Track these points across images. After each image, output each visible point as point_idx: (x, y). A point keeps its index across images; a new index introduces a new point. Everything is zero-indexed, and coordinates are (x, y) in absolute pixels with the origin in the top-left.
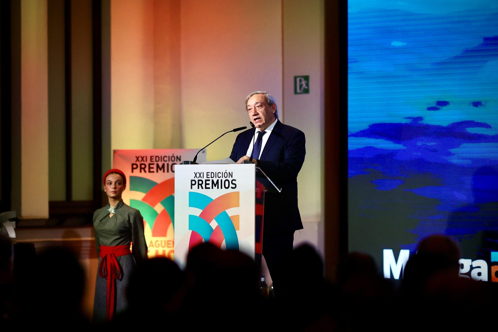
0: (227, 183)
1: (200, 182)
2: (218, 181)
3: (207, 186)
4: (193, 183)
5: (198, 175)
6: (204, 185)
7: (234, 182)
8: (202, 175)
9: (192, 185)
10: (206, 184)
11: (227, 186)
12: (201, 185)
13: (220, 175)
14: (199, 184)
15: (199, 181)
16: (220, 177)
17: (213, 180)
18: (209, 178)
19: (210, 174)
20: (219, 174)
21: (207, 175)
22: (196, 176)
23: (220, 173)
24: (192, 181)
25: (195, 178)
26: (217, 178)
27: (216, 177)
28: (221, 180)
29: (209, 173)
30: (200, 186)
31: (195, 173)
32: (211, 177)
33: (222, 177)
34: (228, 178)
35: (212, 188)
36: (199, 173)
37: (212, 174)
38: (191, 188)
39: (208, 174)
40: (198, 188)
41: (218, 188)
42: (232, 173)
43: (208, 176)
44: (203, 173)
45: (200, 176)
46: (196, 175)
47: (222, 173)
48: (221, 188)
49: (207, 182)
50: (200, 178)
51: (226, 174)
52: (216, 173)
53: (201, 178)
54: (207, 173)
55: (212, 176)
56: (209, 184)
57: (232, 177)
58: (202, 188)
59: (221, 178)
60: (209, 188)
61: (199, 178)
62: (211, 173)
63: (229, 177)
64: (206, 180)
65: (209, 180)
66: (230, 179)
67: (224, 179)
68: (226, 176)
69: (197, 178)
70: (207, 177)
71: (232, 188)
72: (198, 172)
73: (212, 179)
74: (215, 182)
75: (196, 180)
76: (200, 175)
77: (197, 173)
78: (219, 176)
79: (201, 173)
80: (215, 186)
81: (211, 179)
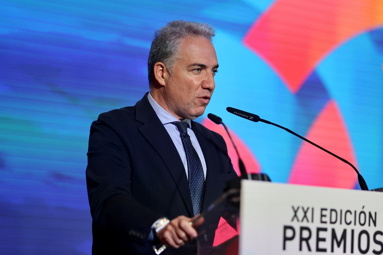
0: (364, 236)
1: (306, 234)
2: (345, 231)
3: (322, 245)
4: (289, 233)
5: (300, 214)
6: (313, 242)
7: (379, 238)
8: (309, 215)
9: (286, 239)
10: (319, 240)
11: (364, 248)
12: (307, 240)
13: (350, 218)
14: (302, 239)
15: (302, 229)
16: (351, 222)
17: (333, 231)
18: (325, 222)
19: (327, 213)
20: (348, 214)
21: (322, 216)
22: (295, 216)
23: (351, 213)
24: (286, 228)
25: (293, 220)
26: (344, 226)
27: (341, 223)
28: (353, 231)
29: (326, 209)
30: (304, 243)
31: (293, 208)
32: (331, 223)
33: (355, 224)
34: (366, 228)
35: (332, 251)
36: (303, 208)
37: (334, 213)
38: (284, 248)
39: (324, 213)
40: (301, 249)
41: (345, 251)
42: (376, 213)
43: (324, 219)
44: (313, 209)
45: (305, 216)
46: (296, 212)
47: (355, 212)
48: (352, 252)
49: (322, 234)
50: (305, 224)
51: (362, 215)
52: (341, 211)
53: (308, 221)
54: (322, 210)
55: (333, 220)
56: (324, 240)
57: (375, 225)
58: (310, 249)
59: (352, 226)
60: (324, 250)
61: (302, 220)
62: (332, 210)
63: (369, 225)
64: (319, 230)
65: (325, 230)
66: (372, 230)
67: (358, 229)
68: (362, 222)
69: (298, 220)
70: (322, 222)
71: (374, 252)
72: (301, 205)
73: (333, 226)
74: (339, 236)
75: (297, 226)
76: (305, 213)
77: (298, 208)
78: (348, 221)
79: (308, 209)
80: (339, 245)
81: (329, 227)
